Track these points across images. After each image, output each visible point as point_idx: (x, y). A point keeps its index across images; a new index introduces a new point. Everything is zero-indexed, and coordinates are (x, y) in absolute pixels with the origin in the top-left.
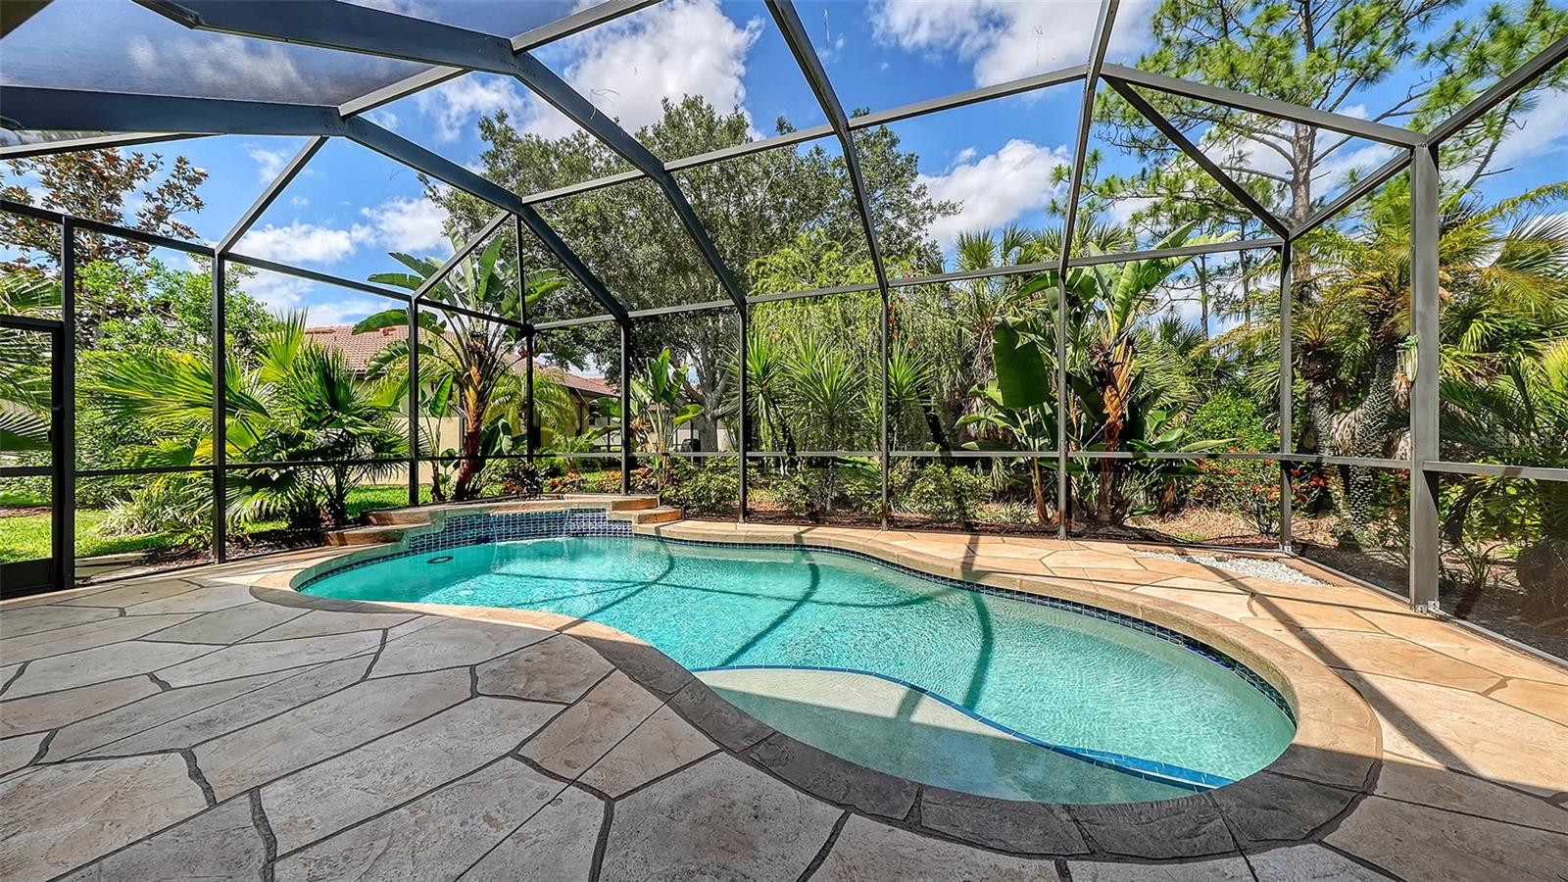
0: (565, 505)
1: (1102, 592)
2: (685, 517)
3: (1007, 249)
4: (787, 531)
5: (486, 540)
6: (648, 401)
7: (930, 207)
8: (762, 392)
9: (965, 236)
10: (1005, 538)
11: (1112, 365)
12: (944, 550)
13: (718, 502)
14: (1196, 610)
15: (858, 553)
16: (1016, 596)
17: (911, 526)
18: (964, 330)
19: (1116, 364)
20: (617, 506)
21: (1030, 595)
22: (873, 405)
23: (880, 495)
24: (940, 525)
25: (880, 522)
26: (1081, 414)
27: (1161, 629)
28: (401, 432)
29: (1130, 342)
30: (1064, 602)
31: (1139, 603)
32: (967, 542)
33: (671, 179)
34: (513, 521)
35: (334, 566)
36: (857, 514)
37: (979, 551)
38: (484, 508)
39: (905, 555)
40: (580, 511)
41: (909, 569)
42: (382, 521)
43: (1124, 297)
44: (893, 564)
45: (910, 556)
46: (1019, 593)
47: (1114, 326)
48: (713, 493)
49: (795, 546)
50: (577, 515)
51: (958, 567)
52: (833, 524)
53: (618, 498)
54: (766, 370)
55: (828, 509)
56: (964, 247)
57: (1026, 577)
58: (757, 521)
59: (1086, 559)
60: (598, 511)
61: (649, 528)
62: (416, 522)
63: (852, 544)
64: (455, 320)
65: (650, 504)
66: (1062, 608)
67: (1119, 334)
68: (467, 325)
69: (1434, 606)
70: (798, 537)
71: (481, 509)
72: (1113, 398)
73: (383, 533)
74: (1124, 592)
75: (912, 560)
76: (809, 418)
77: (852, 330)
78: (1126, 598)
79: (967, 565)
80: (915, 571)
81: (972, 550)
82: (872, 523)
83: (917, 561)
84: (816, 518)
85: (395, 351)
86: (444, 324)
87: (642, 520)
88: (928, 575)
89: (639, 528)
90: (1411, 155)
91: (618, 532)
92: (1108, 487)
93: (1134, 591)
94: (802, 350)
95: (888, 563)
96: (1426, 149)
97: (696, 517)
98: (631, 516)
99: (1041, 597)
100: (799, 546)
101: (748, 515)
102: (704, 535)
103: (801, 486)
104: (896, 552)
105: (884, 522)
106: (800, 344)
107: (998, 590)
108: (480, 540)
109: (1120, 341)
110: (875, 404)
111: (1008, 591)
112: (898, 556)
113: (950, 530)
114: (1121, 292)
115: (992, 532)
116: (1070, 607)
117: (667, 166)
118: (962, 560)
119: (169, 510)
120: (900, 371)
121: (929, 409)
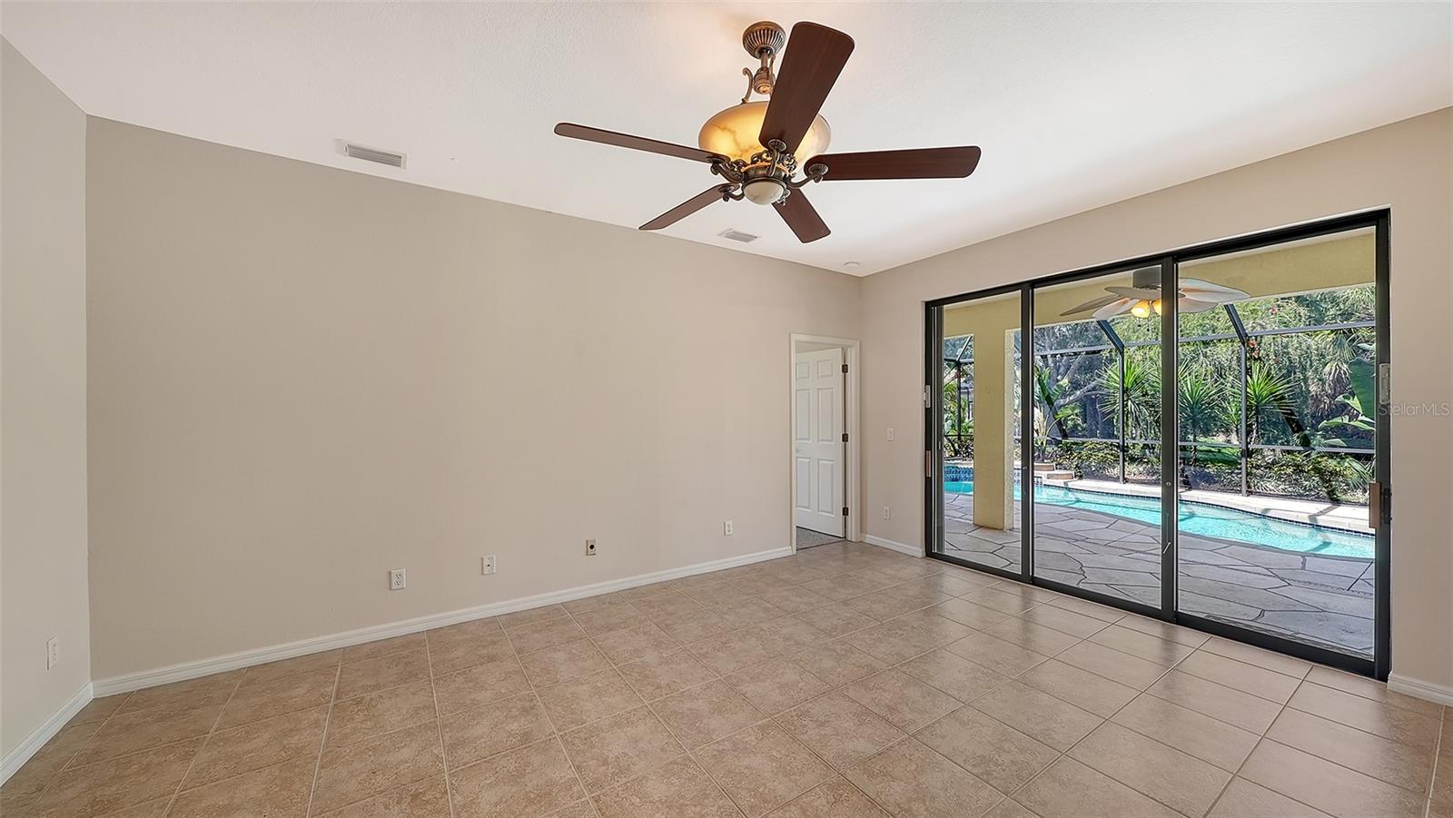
2: (1081, 477)
22: (1232, 410)
23: (1240, 473)
25: (1240, 491)
36: (1218, 485)
48: (1093, 464)
52: (1201, 490)
58: (1135, 483)
61: (1059, 482)
65: (1050, 468)
82: (1232, 491)
98: (1042, 474)
102: (1099, 488)
105: (1244, 491)
120: (1260, 387)
121: (1291, 414)
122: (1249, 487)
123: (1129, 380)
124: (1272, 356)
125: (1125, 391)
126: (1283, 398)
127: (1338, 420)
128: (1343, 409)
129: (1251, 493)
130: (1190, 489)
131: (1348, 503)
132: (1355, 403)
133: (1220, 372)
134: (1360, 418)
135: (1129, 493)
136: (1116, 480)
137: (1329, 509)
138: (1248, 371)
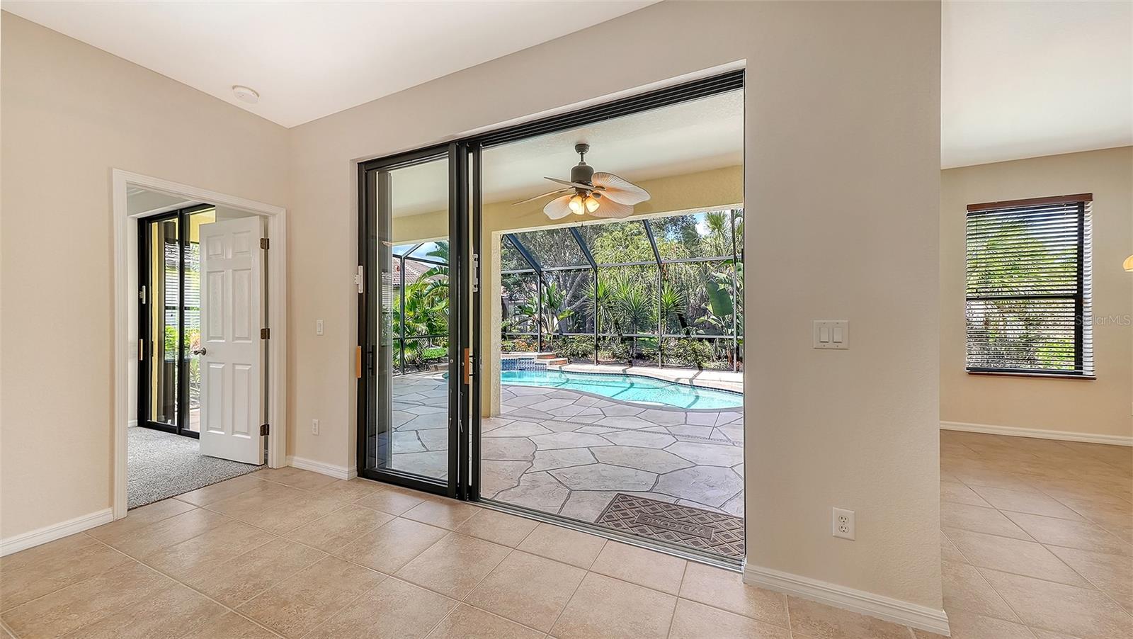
0: (515, 356)
2: (570, 363)
4: (619, 369)
8: (602, 305)
10: (714, 372)
12: (686, 375)
13: (583, 356)
15: (649, 377)
17: (672, 367)
20: (539, 357)
21: (711, 388)
23: (658, 354)
24: (686, 367)
25: (658, 366)
32: (696, 372)
36: (648, 363)
37: (699, 376)
40: (523, 359)
41: (670, 381)
45: (669, 377)
46: (708, 387)
48: (580, 352)
49: (622, 374)
50: (520, 361)
51: (687, 380)
52: (638, 365)
53: (539, 353)
54: (605, 294)
56: (709, 219)
58: (603, 364)
60: (530, 359)
61: (556, 367)
63: (647, 373)
65: (553, 357)
70: (624, 370)
76: (625, 317)
77: (645, 274)
79: (691, 379)
80: (672, 382)
81: (695, 376)
82: (655, 365)
83: (672, 378)
84: (631, 362)
87: (551, 363)
88: (677, 383)
89: (551, 367)
91: (542, 369)
94: (620, 284)
97: (574, 362)
98: (546, 361)
99: (715, 389)
100: (624, 374)
101: (599, 361)
102: (581, 370)
104: (664, 375)
105: (660, 366)
106: (620, 282)
110: (656, 311)
111: (704, 387)
112: (665, 377)
113: (690, 368)
118: (689, 378)
120: (668, 298)
121: (682, 315)
122: (663, 362)
123: (600, 293)
124: (674, 279)
125: (597, 300)
126: (678, 305)
127: (702, 318)
128: (705, 311)
129: (663, 366)
130: (632, 366)
131: (707, 369)
132: (710, 308)
133: (649, 287)
134: (711, 317)
135: (598, 372)
136: (592, 362)
137: (698, 374)
138: (663, 287)
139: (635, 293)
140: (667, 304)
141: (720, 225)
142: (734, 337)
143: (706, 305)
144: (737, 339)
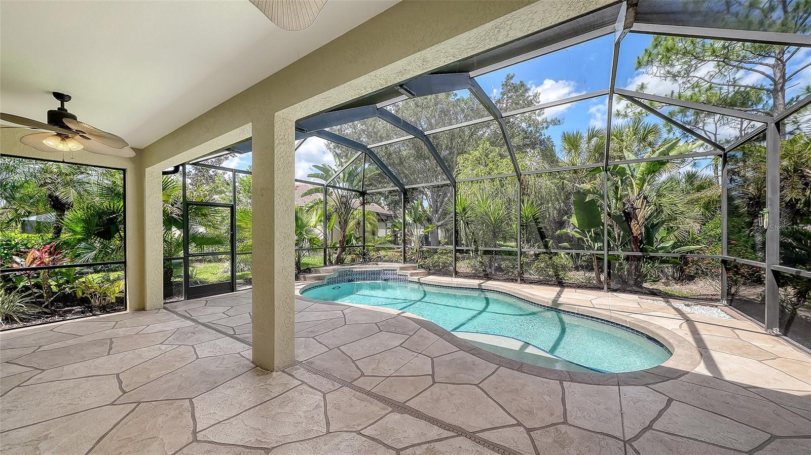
0: (380, 267)
1: (613, 315)
2: (429, 274)
3: (590, 139)
4: (475, 282)
5: (352, 280)
6: (411, 222)
7: (546, 121)
8: (462, 219)
9: (566, 133)
10: (577, 290)
11: (635, 209)
12: (546, 294)
13: (443, 268)
14: (652, 324)
15: (507, 294)
16: (576, 315)
17: (532, 282)
18: (565, 182)
19: (637, 209)
20: (401, 269)
21: (582, 315)
22: (514, 226)
23: (517, 268)
24: (547, 283)
25: (517, 280)
26: (620, 232)
27: (637, 331)
28: (319, 237)
29: (645, 198)
30: (596, 318)
31: (628, 320)
32: (558, 291)
33: (427, 137)
34: (361, 273)
35: (306, 288)
36: (506, 276)
37: (562, 296)
38: (351, 268)
39: (527, 295)
40: (387, 270)
41: (529, 301)
42: (316, 272)
43: (641, 177)
44: (522, 299)
45: (529, 296)
46: (577, 314)
47: (636, 190)
48: (441, 264)
49: (478, 289)
50: (385, 272)
51: (551, 302)
52: (494, 280)
53: (402, 265)
54: (464, 209)
55: (493, 273)
56: (565, 140)
57: (580, 307)
58: (461, 277)
59: (614, 301)
60: (394, 270)
61: (415, 278)
62: (328, 273)
63: (504, 289)
64: (336, 191)
65: (414, 268)
66: (596, 321)
67: (639, 195)
68: (340, 193)
69: (776, 330)
70: (480, 285)
71: (350, 268)
72: (635, 225)
73: (318, 277)
74: (623, 315)
75: (530, 298)
76: (484, 232)
77: (504, 189)
78: (623, 318)
79: (555, 301)
80: (532, 302)
81: (559, 295)
82: (513, 280)
83: (532, 298)
84: (488, 277)
85: (314, 204)
86: (332, 192)
87: (412, 275)
88: (538, 304)
89: (411, 279)
90: (767, 126)
91: (403, 280)
92: (633, 268)
93: (630, 316)
94: (480, 199)
95: (520, 298)
96: (773, 124)
97: (433, 274)
98: (407, 273)
99: (587, 316)
100: (480, 289)
101: (457, 274)
102: (438, 282)
103: (480, 262)
104: (523, 294)
105: (519, 280)
106: (479, 197)
107: (568, 312)
108: (350, 281)
109: (640, 198)
110: (515, 226)
111: (573, 313)
112: (524, 296)
113: (551, 285)
114: (640, 174)
115: (571, 287)
116: (599, 321)
117: (426, 133)
118: (553, 299)
119: (242, 264)
120: (527, 210)
121: (541, 228)
123: (459, 209)
124: (533, 194)
126: (537, 219)
127: (565, 231)
130: (488, 280)
133: (509, 202)
136: (450, 275)
137: (561, 292)
138: (522, 202)
139: (495, 208)
140: (527, 218)
141: (577, 146)
142: (605, 252)
143: (568, 218)
144: (609, 255)
